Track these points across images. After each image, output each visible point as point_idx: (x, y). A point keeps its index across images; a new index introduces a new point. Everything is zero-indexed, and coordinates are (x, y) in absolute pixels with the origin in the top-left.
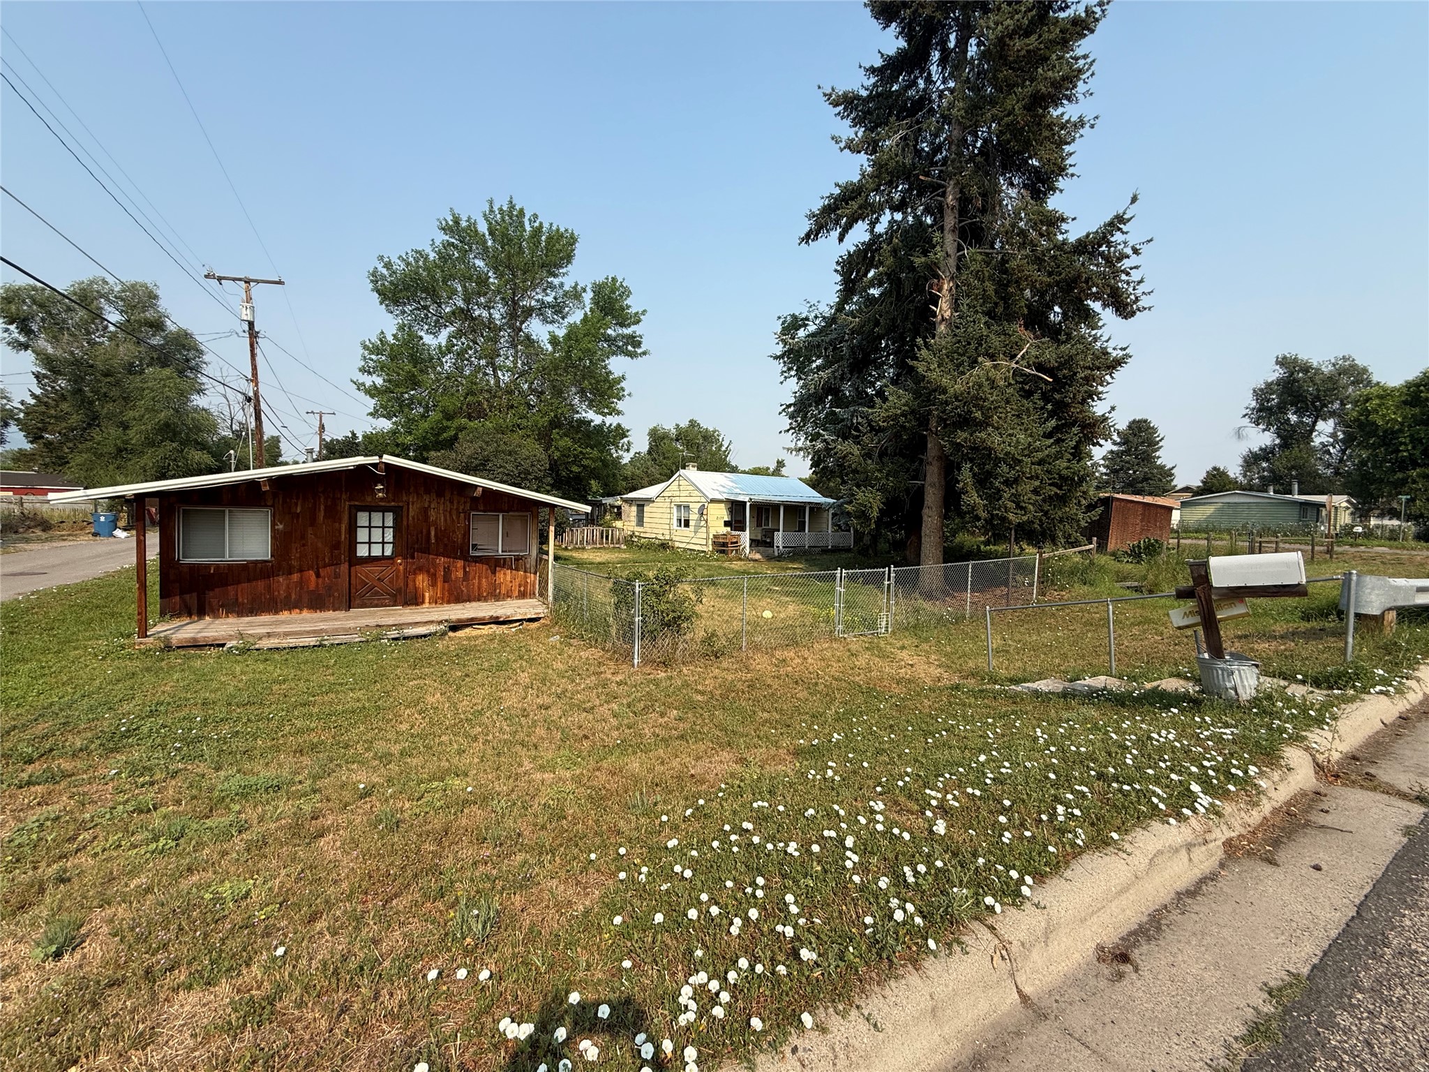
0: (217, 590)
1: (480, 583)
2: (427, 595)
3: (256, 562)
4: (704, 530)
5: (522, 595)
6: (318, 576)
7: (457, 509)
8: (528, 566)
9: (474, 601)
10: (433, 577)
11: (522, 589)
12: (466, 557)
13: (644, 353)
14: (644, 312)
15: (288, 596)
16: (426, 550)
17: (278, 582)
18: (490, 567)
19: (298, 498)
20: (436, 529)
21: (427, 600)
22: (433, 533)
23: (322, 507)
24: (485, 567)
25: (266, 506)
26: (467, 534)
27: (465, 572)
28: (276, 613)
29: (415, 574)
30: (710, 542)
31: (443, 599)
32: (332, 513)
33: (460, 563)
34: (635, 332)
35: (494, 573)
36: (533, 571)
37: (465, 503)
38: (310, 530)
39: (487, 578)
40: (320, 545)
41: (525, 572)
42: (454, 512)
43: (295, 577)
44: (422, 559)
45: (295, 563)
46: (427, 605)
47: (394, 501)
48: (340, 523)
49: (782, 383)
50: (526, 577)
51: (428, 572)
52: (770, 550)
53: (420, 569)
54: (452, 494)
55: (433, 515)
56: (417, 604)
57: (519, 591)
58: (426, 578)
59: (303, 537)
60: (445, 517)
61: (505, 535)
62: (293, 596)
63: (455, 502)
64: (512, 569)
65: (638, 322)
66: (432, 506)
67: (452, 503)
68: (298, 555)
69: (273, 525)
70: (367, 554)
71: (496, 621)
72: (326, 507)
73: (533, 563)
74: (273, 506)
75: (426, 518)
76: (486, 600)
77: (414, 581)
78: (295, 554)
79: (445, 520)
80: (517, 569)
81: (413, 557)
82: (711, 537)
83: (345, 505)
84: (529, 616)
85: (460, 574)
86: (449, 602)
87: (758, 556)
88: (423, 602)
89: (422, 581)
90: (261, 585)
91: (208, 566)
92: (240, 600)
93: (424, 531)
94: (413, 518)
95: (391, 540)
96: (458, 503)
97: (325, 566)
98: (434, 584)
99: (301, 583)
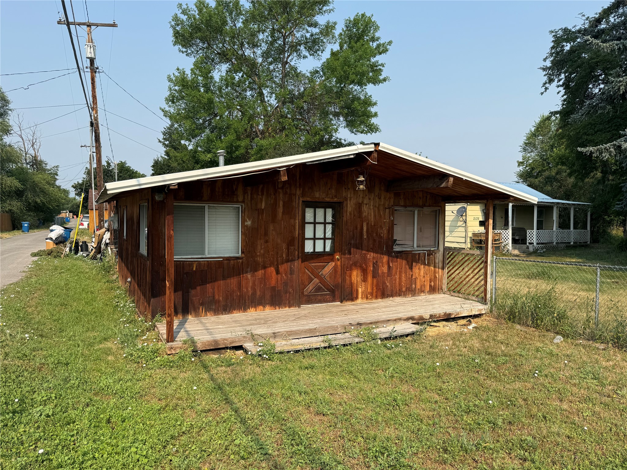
0: (198, 288)
1: (400, 278)
2: (360, 290)
3: (228, 259)
4: (463, 229)
5: (433, 290)
6: (278, 272)
7: (384, 205)
8: (437, 261)
9: (396, 296)
10: (364, 272)
11: (432, 284)
12: (390, 252)
13: (385, 80)
14: (390, 43)
15: (254, 294)
16: (359, 246)
17: (247, 279)
18: (408, 262)
19: (262, 194)
20: (367, 224)
21: (360, 296)
22: (365, 229)
23: (281, 203)
24: (404, 262)
25: (237, 202)
26: (391, 231)
27: (389, 267)
28: (245, 310)
29: (351, 270)
30: (468, 240)
31: (372, 294)
32: (289, 210)
33: (385, 258)
34: (377, 62)
35: (411, 268)
36: (441, 265)
37: (390, 198)
38: (271, 228)
39: (406, 273)
40: (279, 241)
41: (435, 267)
42: (381, 208)
43: (260, 273)
44: (357, 255)
45: (259, 259)
46: (359, 301)
47: (336, 196)
48: (295, 219)
49: (542, 93)
50: (435, 272)
51: (361, 267)
52: (524, 247)
53: (355, 265)
54: (380, 190)
55: (365, 208)
56: (352, 300)
57: (430, 286)
58: (359, 274)
59: (266, 234)
60: (374, 212)
61: (420, 230)
62: (258, 293)
63: (382, 197)
64: (425, 264)
65: (385, 51)
66: (365, 202)
67: (380, 198)
68: (262, 252)
69: (243, 221)
70: (312, 250)
71: (448, 318)
72: (284, 202)
73: (441, 258)
74: (243, 202)
75: (360, 212)
76: (405, 295)
77: (350, 277)
78: (260, 250)
79: (375, 216)
80: (429, 265)
81: (350, 253)
82: (470, 235)
83: (298, 202)
84: (474, 313)
85: (385, 269)
86: (376, 298)
87: (516, 252)
88: (357, 298)
89: (356, 276)
90: (233, 282)
91: (191, 263)
92: (217, 297)
93: (359, 227)
94: (350, 214)
95: (330, 236)
96: (385, 198)
97: (283, 263)
98: (365, 280)
99: (265, 279)
